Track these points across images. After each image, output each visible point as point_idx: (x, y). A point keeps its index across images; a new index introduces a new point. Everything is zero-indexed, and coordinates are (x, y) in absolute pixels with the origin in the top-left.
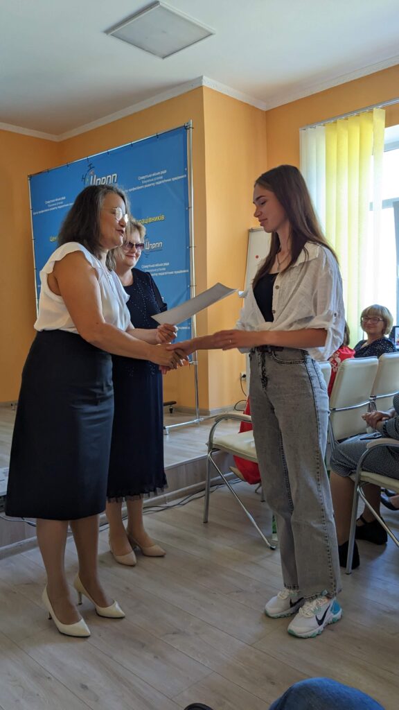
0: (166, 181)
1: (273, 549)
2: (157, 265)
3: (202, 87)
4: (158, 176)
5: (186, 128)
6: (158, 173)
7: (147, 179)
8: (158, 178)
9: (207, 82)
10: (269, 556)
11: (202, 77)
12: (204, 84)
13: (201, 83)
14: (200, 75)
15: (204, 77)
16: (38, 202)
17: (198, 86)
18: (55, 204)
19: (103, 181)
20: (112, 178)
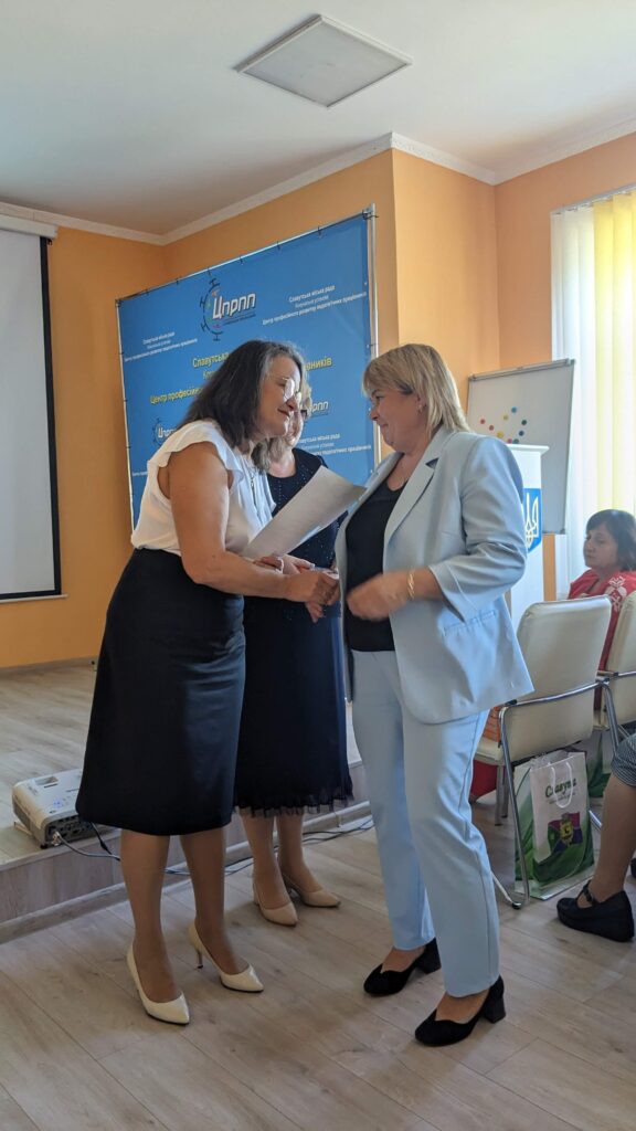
0: (335, 303)
1: (515, 908)
2: (320, 439)
3: (389, 151)
4: (321, 295)
5: (365, 217)
6: (322, 291)
7: (303, 301)
8: (321, 299)
9: (399, 142)
10: (510, 919)
11: (390, 135)
12: (394, 145)
13: (390, 144)
14: (387, 132)
15: (394, 135)
16: (131, 341)
17: (384, 148)
18: (159, 344)
19: (234, 305)
20: (247, 300)
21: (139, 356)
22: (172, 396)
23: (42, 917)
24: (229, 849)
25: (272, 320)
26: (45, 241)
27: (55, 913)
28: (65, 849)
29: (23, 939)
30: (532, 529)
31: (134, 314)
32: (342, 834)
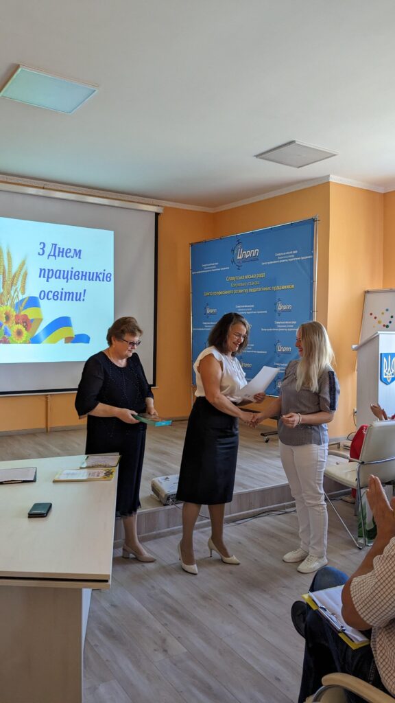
1: (360, 549)
2: (287, 323)
3: (328, 183)
4: (291, 254)
6: (291, 253)
7: (282, 256)
8: (290, 256)
9: (334, 179)
10: (356, 553)
11: (329, 176)
12: (331, 180)
13: (328, 180)
14: (328, 174)
15: (331, 176)
16: (196, 265)
17: (325, 181)
18: (210, 267)
19: (248, 254)
20: (255, 252)
21: (200, 272)
22: (215, 293)
23: (164, 533)
24: (225, 517)
25: (266, 263)
26: (157, 215)
27: (168, 532)
28: (173, 506)
29: (156, 540)
30: (391, 373)
31: (198, 251)
32: (286, 513)
